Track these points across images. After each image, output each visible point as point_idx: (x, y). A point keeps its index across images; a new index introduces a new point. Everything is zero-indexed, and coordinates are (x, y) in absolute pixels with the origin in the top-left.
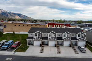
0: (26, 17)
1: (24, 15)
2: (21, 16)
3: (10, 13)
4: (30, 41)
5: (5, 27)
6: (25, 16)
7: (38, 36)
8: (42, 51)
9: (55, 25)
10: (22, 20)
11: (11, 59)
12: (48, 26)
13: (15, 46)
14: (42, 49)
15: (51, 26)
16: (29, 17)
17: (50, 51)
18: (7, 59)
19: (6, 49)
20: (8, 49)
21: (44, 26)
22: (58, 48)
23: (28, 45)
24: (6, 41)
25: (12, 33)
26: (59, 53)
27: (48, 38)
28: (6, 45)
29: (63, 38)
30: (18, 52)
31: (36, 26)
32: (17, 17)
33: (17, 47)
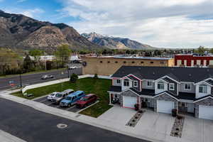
0: (140, 44)
1: (134, 42)
2: (129, 42)
3: (107, 39)
4: (116, 96)
5: (85, 64)
6: (137, 42)
7: (131, 85)
8: (134, 121)
9: (193, 61)
10: (128, 52)
11: (66, 126)
12: (176, 64)
13: (85, 103)
14: (136, 118)
15: (183, 63)
16: (143, 45)
17: (155, 124)
18: (59, 126)
19: (67, 107)
20: (71, 106)
21: (162, 62)
22: (178, 120)
23: (110, 104)
24: (72, 92)
25: (93, 76)
26: (176, 134)
27: (156, 93)
28: (69, 98)
29: (198, 95)
30: (85, 114)
31: (142, 62)
32: (121, 46)
33: (87, 104)
